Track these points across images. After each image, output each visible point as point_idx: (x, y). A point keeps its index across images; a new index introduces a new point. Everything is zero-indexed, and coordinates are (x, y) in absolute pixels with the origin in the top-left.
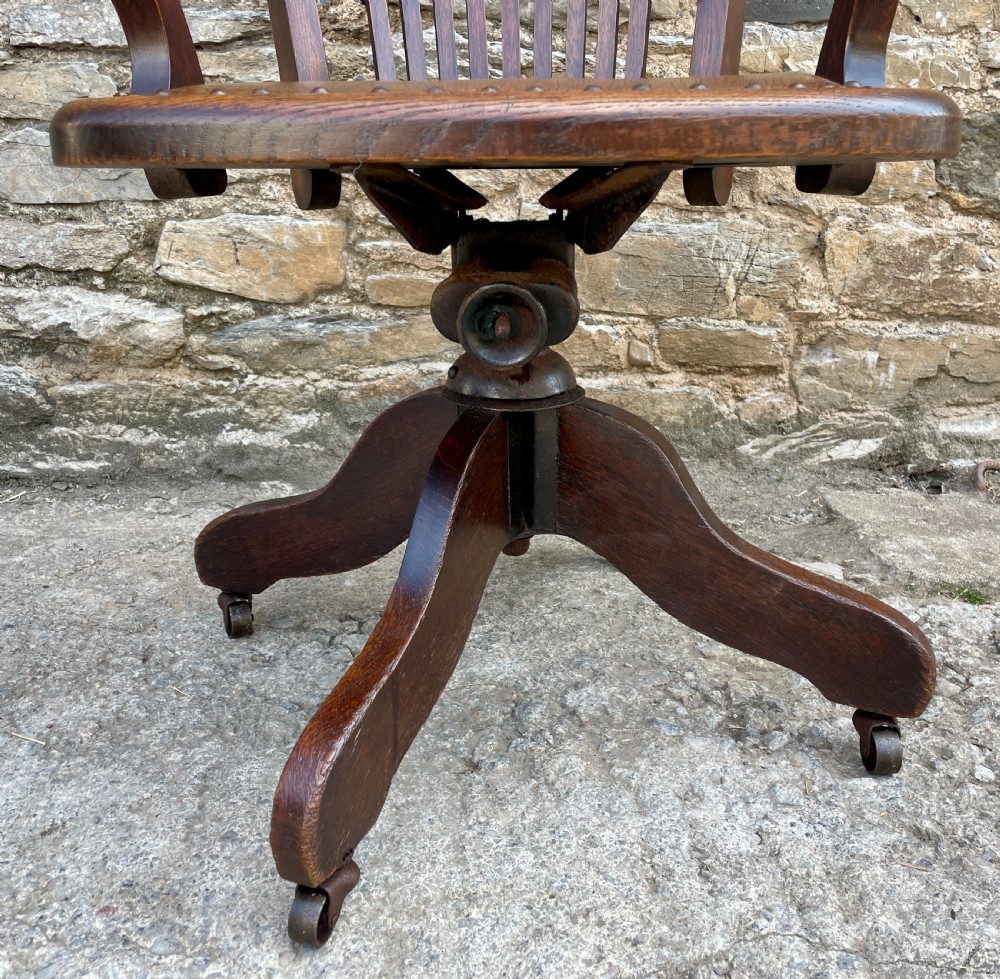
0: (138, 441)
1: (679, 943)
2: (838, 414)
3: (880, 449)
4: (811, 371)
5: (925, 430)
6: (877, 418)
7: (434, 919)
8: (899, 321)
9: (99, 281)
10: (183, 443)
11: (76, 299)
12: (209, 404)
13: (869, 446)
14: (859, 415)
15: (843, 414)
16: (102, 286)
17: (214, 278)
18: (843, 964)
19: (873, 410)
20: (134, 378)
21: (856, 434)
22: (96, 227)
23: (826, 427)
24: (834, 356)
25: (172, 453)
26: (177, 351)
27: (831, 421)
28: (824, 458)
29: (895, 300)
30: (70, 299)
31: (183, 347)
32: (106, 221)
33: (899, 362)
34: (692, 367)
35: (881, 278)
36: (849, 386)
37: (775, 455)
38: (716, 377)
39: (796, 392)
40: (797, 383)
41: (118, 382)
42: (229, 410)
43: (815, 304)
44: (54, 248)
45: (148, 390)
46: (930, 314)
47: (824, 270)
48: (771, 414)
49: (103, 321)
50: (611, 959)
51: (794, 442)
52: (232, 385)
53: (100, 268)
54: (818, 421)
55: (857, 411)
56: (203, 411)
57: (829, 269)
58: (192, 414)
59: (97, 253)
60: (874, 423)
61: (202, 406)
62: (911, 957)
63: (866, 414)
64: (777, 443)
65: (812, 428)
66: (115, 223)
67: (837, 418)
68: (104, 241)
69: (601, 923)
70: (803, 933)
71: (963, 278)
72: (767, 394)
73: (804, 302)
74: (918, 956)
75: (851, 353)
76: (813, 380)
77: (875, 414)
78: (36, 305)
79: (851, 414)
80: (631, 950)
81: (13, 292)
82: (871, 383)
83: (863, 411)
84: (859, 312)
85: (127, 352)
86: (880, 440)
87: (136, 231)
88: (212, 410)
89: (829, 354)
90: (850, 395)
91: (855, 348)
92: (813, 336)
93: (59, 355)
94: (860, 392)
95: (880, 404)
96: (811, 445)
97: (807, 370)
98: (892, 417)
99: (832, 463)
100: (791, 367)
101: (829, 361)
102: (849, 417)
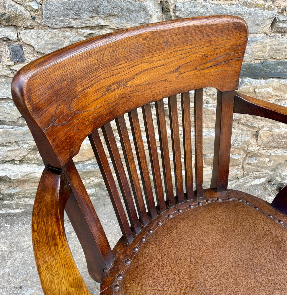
2: (255, 173)
3: (265, 181)
4: (249, 164)
5: (278, 174)
6: (265, 173)
8: (276, 149)
9: (18, 162)
11: (9, 168)
13: (263, 180)
14: (260, 173)
15: (256, 173)
16: (19, 163)
20: (31, 186)
21: (259, 178)
22: (15, 149)
23: (250, 177)
24: (256, 160)
27: (252, 175)
28: (249, 184)
29: (276, 145)
30: (7, 168)
32: (19, 146)
33: (275, 161)
35: (273, 141)
36: (259, 167)
37: (236, 185)
39: (244, 169)
40: (244, 167)
41: (26, 188)
43: (253, 148)
46: (285, 147)
47: (257, 140)
48: (236, 176)
49: (20, 174)
51: (241, 181)
53: (18, 159)
54: (249, 175)
57: (258, 140)
59: (16, 156)
60: (265, 174)
63: (263, 173)
64: (236, 182)
65: (247, 177)
66: (22, 146)
67: (254, 174)
68: (19, 152)
72: (235, 171)
73: (250, 149)
75: (261, 159)
76: (250, 166)
77: (265, 172)
79: (258, 172)
82: (265, 166)
84: (265, 148)
85: (28, 180)
86: (266, 178)
87: (30, 148)
89: (254, 159)
90: (259, 169)
91: (263, 158)
92: (250, 155)
93: (3, 180)
94: (262, 168)
95: (267, 169)
96: (246, 182)
97: (247, 164)
98: (270, 172)
99: (252, 186)
100: (243, 163)
101: (254, 161)
102: (258, 173)
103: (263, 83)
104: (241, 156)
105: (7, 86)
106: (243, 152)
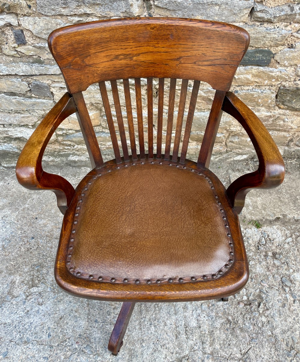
0: (47, 159)
1: (180, 353)
2: (237, 150)
3: (248, 157)
6: (248, 151)
7: (136, 346)
9: (31, 127)
10: (59, 159)
11: (25, 131)
12: (65, 151)
13: (245, 157)
14: (243, 150)
15: (239, 150)
17: (63, 126)
18: (208, 358)
21: (242, 154)
22: (27, 116)
23: (233, 153)
24: (238, 139)
25: (56, 162)
26: (55, 141)
27: (235, 152)
28: (232, 159)
30: (23, 131)
31: (57, 140)
32: (30, 114)
34: (198, 141)
36: (241, 145)
37: (219, 159)
39: (227, 146)
40: (227, 144)
42: (71, 152)
43: (235, 128)
44: (16, 120)
45: (48, 149)
48: (219, 151)
50: (168, 357)
51: (224, 156)
52: (71, 148)
53: (30, 125)
54: (232, 151)
56: (64, 153)
58: (61, 153)
59: (29, 121)
61: (63, 152)
62: (220, 355)
63: (245, 150)
64: (220, 156)
65: (230, 153)
66: (33, 114)
67: (237, 151)
68: (30, 119)
69: (166, 348)
70: (202, 350)
71: (278, 123)
72: (219, 147)
73: (232, 129)
74: (221, 355)
75: (243, 138)
76: (232, 144)
77: (247, 150)
78: (13, 132)
80: (171, 355)
81: (6, 129)
86: (248, 155)
87: (39, 116)
88: (66, 153)
89: (237, 138)
90: (241, 147)
91: (245, 137)
92: (233, 134)
93: (21, 140)
94: (244, 146)
95: (250, 148)
96: (229, 157)
97: (231, 141)
98: (252, 150)
99: (234, 161)
100: (226, 141)
102: (240, 151)
103: (242, 69)
104: (224, 135)
105: (15, 65)
106: (225, 131)
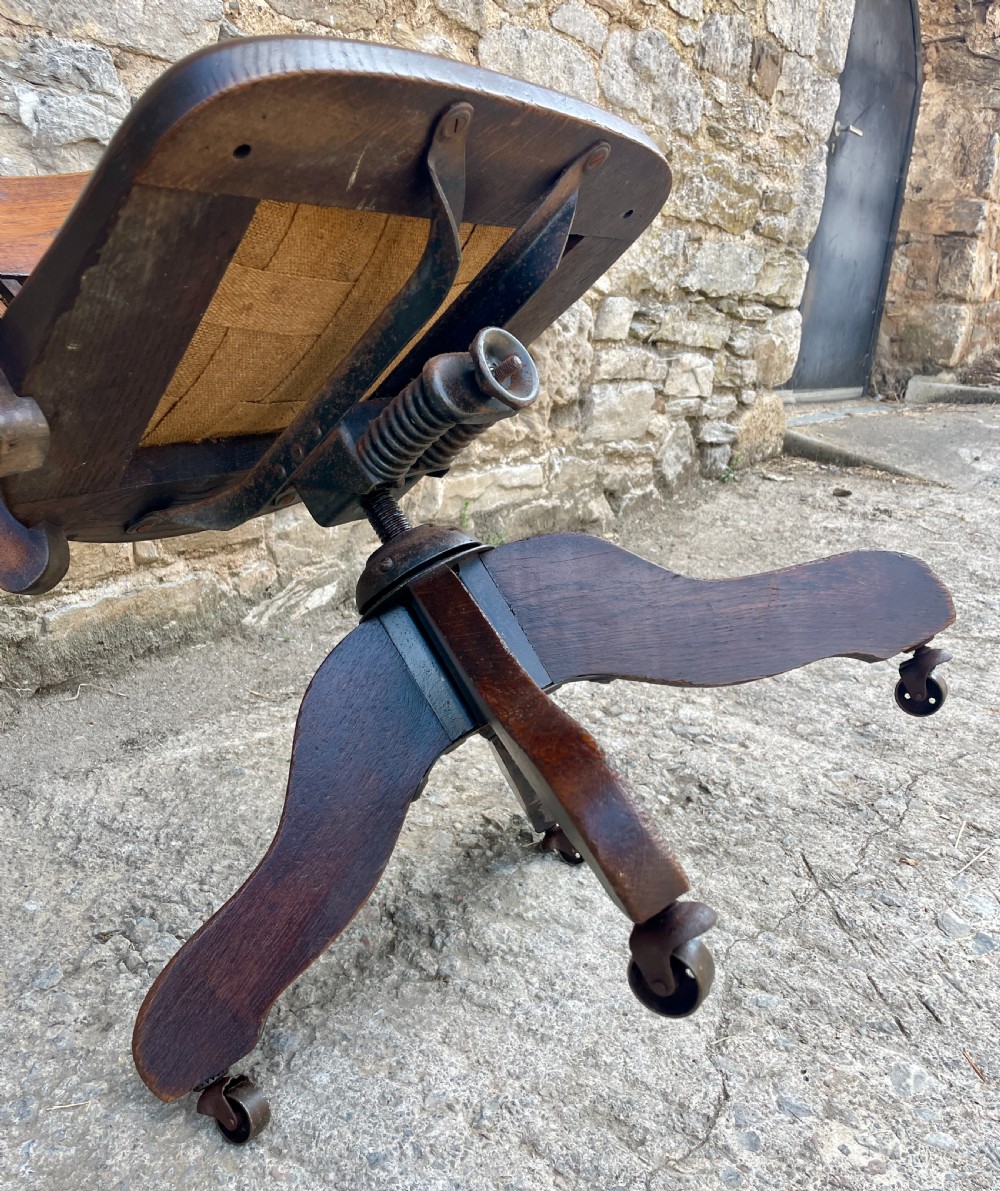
2: (305, 569)
3: (338, 591)
4: (284, 536)
6: (331, 566)
13: (330, 591)
14: (319, 566)
15: (308, 568)
19: (328, 559)
21: (321, 583)
23: (298, 583)
24: (297, 519)
27: (301, 577)
28: (303, 610)
34: (190, 553)
36: (310, 543)
37: (269, 619)
38: (212, 559)
39: (274, 557)
40: (274, 549)
48: (262, 582)
51: (280, 602)
54: (292, 579)
55: (316, 563)
60: (330, 570)
63: (324, 564)
64: (267, 607)
65: (289, 587)
67: (304, 573)
72: (255, 565)
76: (286, 544)
77: (329, 563)
79: (314, 566)
82: (324, 537)
83: (320, 562)
86: (335, 584)
89: (291, 517)
94: (318, 547)
95: (331, 554)
96: (293, 602)
97: (279, 536)
99: (310, 614)
100: (266, 535)
101: (294, 524)
102: (313, 569)
